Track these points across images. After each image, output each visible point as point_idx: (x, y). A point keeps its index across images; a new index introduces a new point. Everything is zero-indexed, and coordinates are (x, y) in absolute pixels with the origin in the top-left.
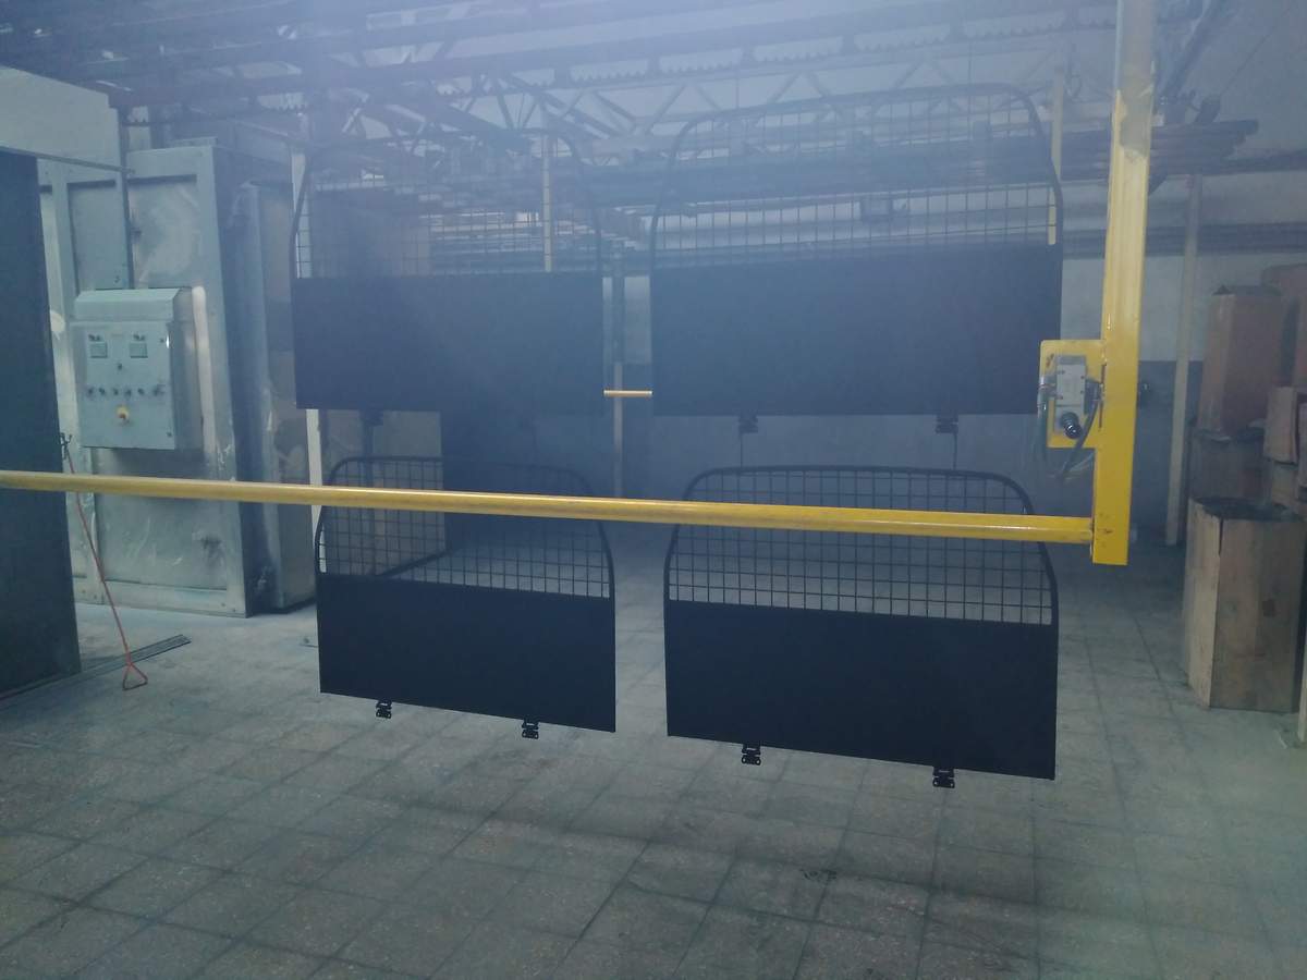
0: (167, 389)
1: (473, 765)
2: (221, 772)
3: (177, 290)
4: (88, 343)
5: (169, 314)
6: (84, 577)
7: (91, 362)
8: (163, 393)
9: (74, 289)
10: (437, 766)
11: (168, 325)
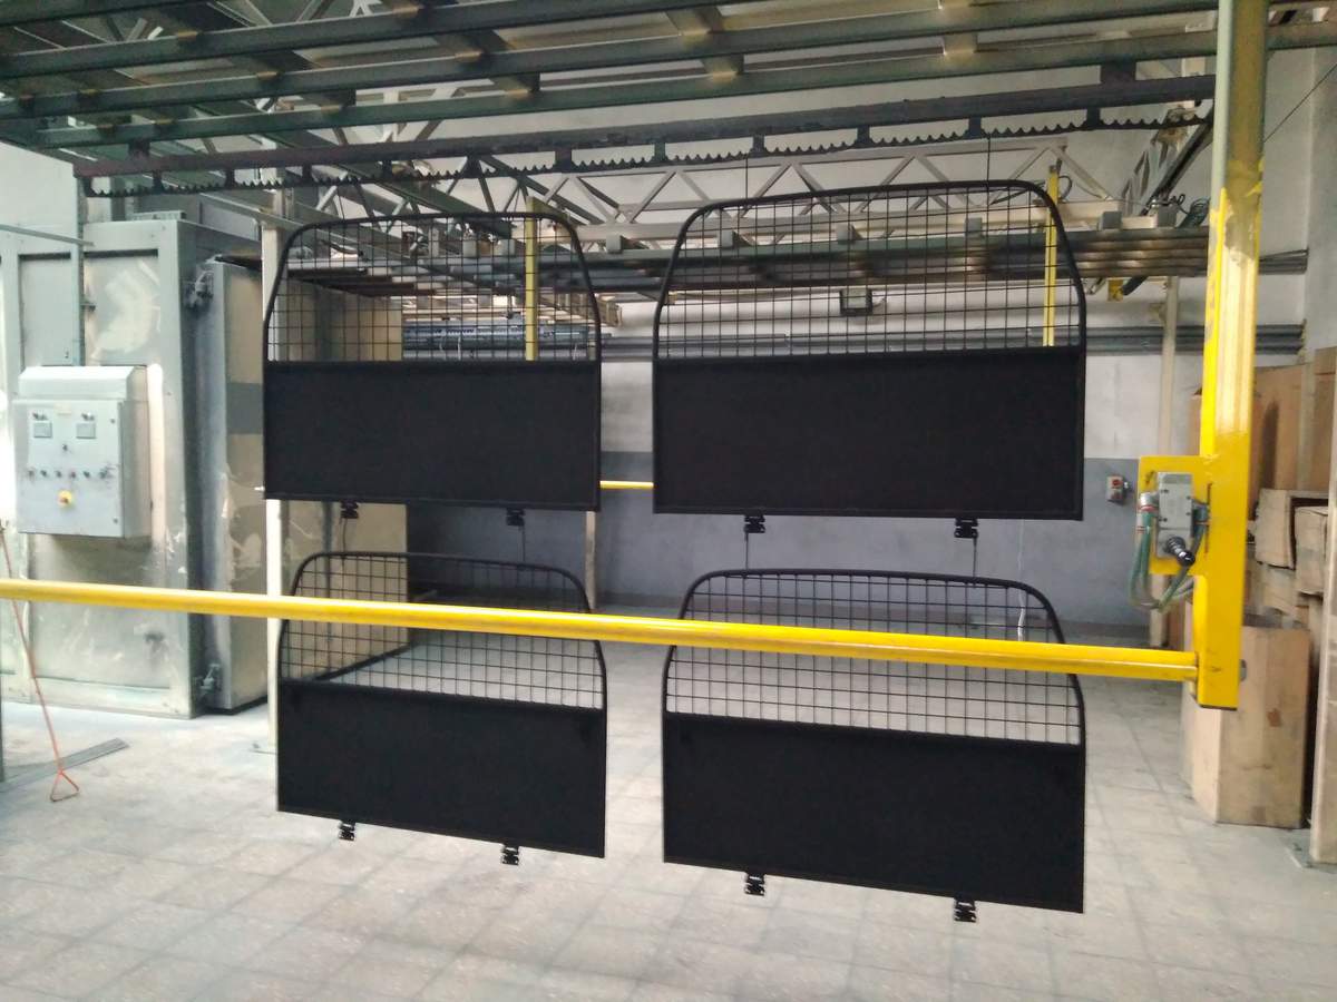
0: (116, 473)
1: (441, 892)
2: (159, 899)
3: (131, 368)
4: (32, 422)
5: (122, 394)
6: (11, 673)
7: (34, 443)
8: (110, 477)
9: (19, 364)
10: (402, 891)
11: (120, 404)
